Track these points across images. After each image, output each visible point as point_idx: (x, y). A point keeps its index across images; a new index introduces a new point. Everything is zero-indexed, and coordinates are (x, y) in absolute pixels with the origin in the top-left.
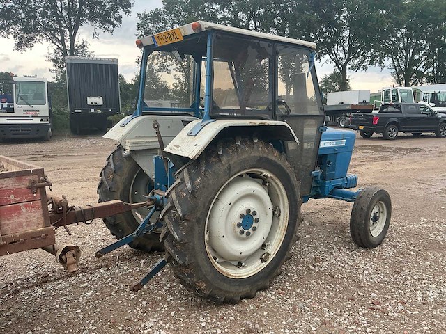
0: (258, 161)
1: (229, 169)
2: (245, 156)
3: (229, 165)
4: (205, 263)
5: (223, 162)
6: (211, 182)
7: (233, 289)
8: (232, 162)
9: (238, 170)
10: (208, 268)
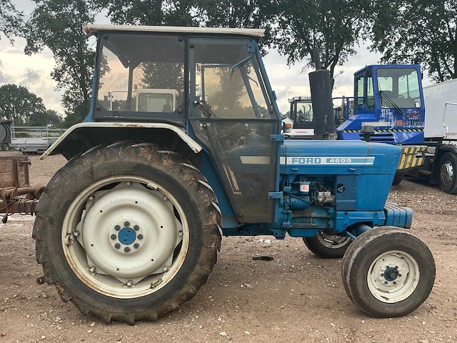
0: (134, 168)
1: (92, 172)
2: (115, 160)
3: (92, 168)
4: (61, 266)
5: (85, 164)
6: (67, 183)
7: (98, 305)
8: (95, 166)
9: (104, 175)
10: (65, 273)
